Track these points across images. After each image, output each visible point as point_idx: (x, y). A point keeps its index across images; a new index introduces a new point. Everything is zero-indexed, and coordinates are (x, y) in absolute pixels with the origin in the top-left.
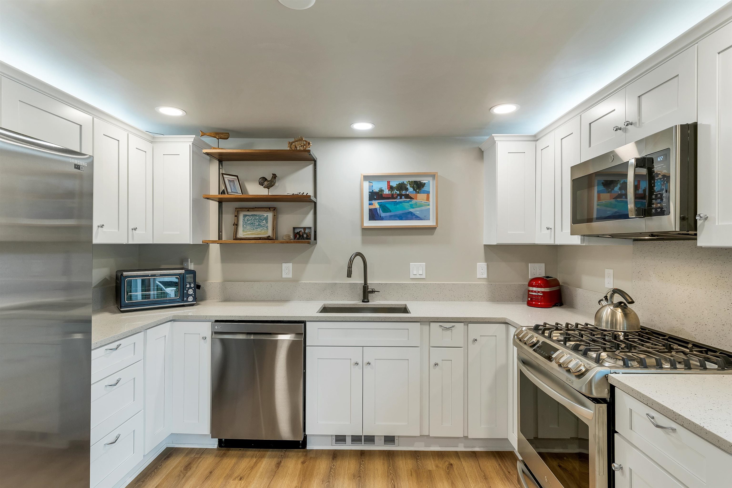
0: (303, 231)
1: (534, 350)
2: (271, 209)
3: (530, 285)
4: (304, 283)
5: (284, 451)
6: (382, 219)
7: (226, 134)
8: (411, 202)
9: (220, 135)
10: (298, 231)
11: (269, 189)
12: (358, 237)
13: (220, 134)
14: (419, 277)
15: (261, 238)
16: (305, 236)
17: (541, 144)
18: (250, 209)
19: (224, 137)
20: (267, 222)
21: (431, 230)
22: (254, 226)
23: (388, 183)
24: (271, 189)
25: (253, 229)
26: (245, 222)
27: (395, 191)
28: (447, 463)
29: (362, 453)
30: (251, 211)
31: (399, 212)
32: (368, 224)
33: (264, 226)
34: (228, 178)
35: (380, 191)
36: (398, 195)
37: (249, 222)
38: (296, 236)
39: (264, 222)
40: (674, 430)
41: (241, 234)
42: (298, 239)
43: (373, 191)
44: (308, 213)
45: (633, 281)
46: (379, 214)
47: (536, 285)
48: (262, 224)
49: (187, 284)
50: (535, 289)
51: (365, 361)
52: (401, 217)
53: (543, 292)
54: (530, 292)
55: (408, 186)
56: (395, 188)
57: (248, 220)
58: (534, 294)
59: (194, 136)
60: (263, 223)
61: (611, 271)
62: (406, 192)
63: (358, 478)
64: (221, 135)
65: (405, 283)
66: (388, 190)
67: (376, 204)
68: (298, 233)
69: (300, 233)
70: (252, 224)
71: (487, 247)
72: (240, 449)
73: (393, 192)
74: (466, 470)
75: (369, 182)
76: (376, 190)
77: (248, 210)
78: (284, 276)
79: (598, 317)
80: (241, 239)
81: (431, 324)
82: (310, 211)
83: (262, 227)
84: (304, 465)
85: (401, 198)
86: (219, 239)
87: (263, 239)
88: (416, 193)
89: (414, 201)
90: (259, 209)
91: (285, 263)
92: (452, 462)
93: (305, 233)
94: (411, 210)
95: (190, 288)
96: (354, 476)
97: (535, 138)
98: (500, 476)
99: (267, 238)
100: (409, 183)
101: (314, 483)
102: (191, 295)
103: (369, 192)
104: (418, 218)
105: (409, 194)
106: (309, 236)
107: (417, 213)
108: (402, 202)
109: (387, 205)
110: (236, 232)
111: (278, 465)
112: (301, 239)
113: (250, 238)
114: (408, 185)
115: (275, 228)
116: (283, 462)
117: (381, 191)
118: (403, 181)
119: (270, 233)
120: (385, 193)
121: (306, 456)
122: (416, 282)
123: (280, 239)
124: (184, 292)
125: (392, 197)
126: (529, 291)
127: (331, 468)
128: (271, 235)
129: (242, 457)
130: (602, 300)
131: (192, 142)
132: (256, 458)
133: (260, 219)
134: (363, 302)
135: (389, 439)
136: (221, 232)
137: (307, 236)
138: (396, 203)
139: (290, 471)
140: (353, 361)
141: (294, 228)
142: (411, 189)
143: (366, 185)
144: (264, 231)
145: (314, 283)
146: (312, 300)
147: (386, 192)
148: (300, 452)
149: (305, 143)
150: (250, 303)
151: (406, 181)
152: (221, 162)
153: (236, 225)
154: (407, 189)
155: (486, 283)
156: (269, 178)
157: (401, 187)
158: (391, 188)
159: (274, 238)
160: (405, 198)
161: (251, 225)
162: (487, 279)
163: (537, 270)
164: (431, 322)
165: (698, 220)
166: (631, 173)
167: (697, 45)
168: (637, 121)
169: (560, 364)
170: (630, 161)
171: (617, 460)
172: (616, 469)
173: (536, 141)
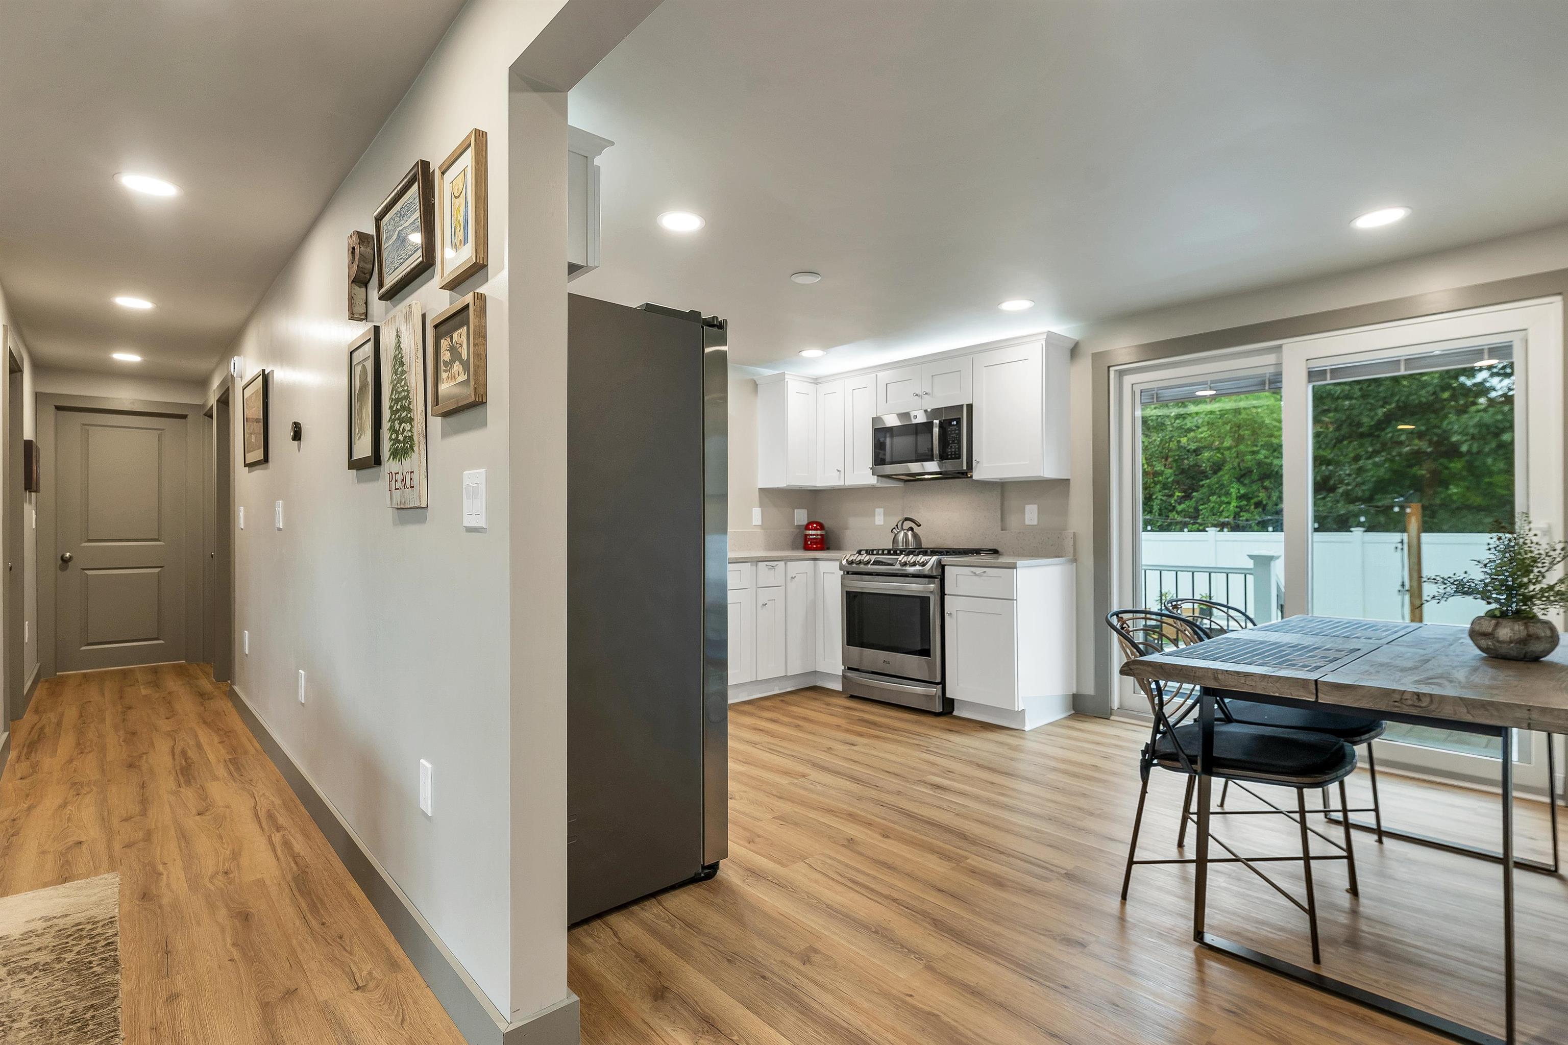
1: (871, 565)
3: (806, 529)
17: (823, 388)
40: (984, 572)
47: (812, 529)
50: (810, 532)
53: (821, 535)
54: (808, 536)
58: (811, 537)
61: (881, 510)
71: (763, 491)
79: (895, 541)
97: (816, 381)
126: (806, 535)
130: (894, 528)
155: (762, 530)
162: (762, 527)
163: (801, 517)
164: (760, 561)
165: (974, 463)
166: (936, 430)
167: (972, 356)
168: (931, 392)
169: (905, 564)
170: (935, 421)
171: (947, 610)
172: (946, 616)
173: (816, 384)
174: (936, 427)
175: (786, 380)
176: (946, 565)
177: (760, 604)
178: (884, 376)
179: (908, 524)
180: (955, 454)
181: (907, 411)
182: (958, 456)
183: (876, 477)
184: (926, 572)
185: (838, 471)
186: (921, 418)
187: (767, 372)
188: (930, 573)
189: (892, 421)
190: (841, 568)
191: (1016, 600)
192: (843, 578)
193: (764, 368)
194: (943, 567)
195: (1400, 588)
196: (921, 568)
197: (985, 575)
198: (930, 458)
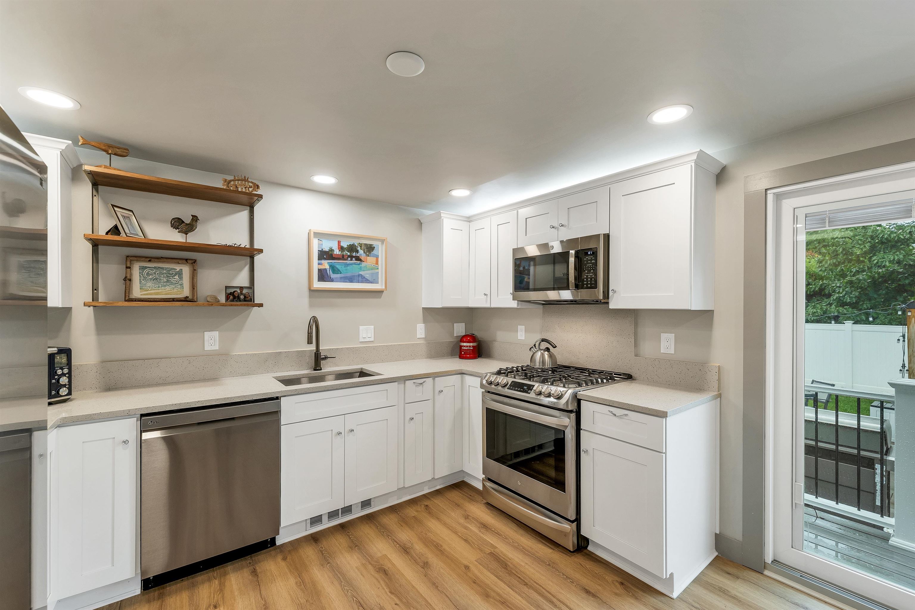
0: (239, 292)
1: (508, 388)
2: (189, 261)
3: (462, 341)
4: (239, 355)
5: (249, 557)
6: (332, 280)
7: (125, 150)
8: (361, 264)
9: (115, 150)
10: (232, 290)
11: (186, 234)
12: (305, 300)
13: (115, 147)
14: (368, 340)
15: (175, 300)
16: (242, 297)
17: (475, 225)
18: (152, 259)
19: (121, 153)
20: (181, 278)
21: (378, 293)
22: (159, 282)
23: (338, 243)
24: (190, 234)
25: (159, 287)
26: (143, 277)
27: (346, 251)
28: (423, 506)
29: (342, 527)
30: (155, 262)
31: (349, 274)
32: (317, 285)
33: (176, 283)
34: (121, 213)
35: (330, 250)
36: (349, 256)
37: (151, 277)
38: (229, 297)
39: (177, 277)
40: (626, 415)
41: (137, 292)
42: (232, 301)
43: (322, 249)
44: (241, 269)
45: (543, 333)
46: (329, 275)
47: (467, 341)
48: (172, 280)
49: (57, 370)
50: (465, 344)
51: (347, 429)
52: (351, 280)
53: (473, 346)
54: (463, 347)
55: (359, 249)
56: (345, 248)
57: (148, 274)
58: (465, 348)
59: (70, 142)
60: (175, 280)
61: (523, 327)
62: (356, 254)
63: (356, 548)
64: (118, 150)
65: (356, 347)
66: (338, 250)
67: (326, 264)
68: (232, 294)
69: (235, 294)
70: (156, 279)
71: (426, 310)
72: (182, 580)
73: (344, 253)
74: (441, 506)
75: (318, 240)
76: (327, 249)
77: (150, 261)
78: (207, 348)
79: (532, 358)
80: (140, 300)
81: (407, 382)
82: (245, 266)
83: (172, 283)
84: (288, 560)
85: (351, 260)
86: (93, 301)
87: (177, 300)
88: (366, 256)
89: (363, 264)
90: (169, 260)
91: (209, 331)
92: (426, 504)
93: (241, 293)
94: (361, 273)
95: (63, 375)
96: (351, 548)
97: (469, 220)
98: (466, 500)
99: (185, 299)
100: (360, 246)
101: (313, 571)
102: (64, 386)
103: (318, 251)
104: (367, 281)
105: (359, 256)
106: (247, 298)
107: (367, 276)
108: (353, 264)
109: (337, 266)
110: (128, 289)
111: (254, 572)
112: (236, 301)
113: (155, 300)
114: (359, 247)
115: (193, 287)
116: (257, 568)
117: (332, 250)
118: (354, 242)
119: (186, 292)
120: (335, 253)
121: (281, 551)
122: (366, 346)
123: (201, 301)
124: (51, 381)
125: (343, 258)
126: (461, 346)
127: (322, 552)
128: (188, 294)
129: (194, 586)
130: (532, 347)
131: (61, 150)
132: (216, 579)
133: (170, 274)
134: (315, 370)
135: (366, 504)
136: (95, 290)
137: (245, 297)
138: (347, 265)
139: (275, 572)
140: (335, 432)
141: (227, 287)
142: (361, 252)
143: (315, 243)
144: (177, 290)
145: (252, 354)
146: (249, 374)
147: (337, 252)
148: (271, 551)
149: (251, 184)
150: (155, 389)
151: (356, 242)
152: (95, 185)
153: (128, 280)
154: (357, 251)
155: (424, 342)
156: (187, 220)
157: (352, 248)
158: (341, 248)
159: (196, 300)
160: (356, 260)
161: (154, 281)
162: (425, 339)
163: (460, 329)
164: (407, 380)
165: (611, 293)
166: (572, 260)
167: (609, 186)
168: (567, 224)
169: (540, 393)
170: (571, 251)
171: (583, 447)
172: (582, 454)
173: (469, 222)
174: (572, 257)
175: (442, 218)
176: (582, 399)
177: (407, 418)
178: (525, 212)
179: (544, 345)
180: (591, 284)
181: (547, 242)
182: (594, 286)
183: (516, 301)
184: (561, 407)
185: (485, 294)
186: (557, 248)
187: (428, 212)
188: (565, 408)
189: (532, 251)
190: (482, 386)
191: (665, 453)
192: (483, 396)
193: (425, 209)
194: (579, 401)
195: (901, 368)
196: (555, 401)
197: (626, 418)
198: (567, 288)
